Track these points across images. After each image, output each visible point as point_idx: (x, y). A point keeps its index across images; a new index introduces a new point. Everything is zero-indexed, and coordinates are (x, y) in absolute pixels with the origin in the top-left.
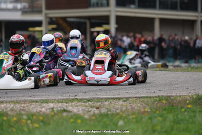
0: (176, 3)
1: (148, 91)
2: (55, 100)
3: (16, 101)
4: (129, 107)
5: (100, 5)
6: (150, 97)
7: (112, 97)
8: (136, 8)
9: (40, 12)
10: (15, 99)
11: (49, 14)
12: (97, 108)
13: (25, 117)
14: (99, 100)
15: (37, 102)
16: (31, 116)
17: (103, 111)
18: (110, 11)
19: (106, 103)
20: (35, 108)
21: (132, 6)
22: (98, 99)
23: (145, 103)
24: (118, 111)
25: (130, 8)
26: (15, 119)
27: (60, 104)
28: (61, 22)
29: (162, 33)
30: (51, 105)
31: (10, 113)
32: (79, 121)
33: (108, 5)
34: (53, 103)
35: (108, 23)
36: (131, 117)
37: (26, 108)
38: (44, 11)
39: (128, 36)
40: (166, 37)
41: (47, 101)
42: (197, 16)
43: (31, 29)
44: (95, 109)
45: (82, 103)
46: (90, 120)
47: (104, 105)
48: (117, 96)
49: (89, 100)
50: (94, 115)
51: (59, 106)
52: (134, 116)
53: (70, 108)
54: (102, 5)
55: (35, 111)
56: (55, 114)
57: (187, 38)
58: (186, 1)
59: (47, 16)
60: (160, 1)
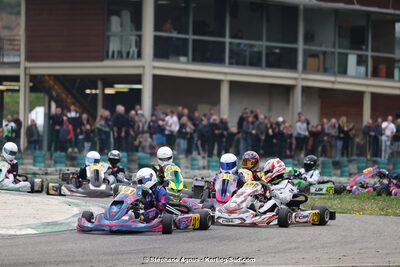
0: (260, 53)
5: (125, 55)
8: (188, 63)
9: (17, 65)
11: (30, 68)
18: (143, 67)
21: (182, 59)
25: (178, 62)
28: (51, 82)
33: (139, 56)
38: (24, 64)
42: (295, 79)
54: (128, 57)
57: (281, 119)
58: (277, 51)
59: (28, 71)
60: (231, 51)
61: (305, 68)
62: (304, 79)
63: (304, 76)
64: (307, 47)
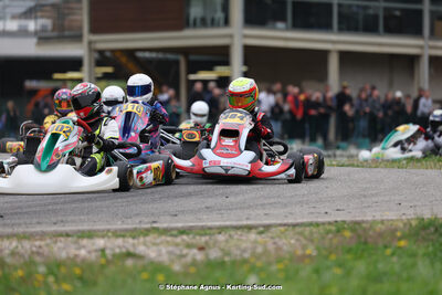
0: (376, 17)
1: (312, 210)
2: (109, 230)
3: (24, 233)
4: (271, 247)
5: (209, 22)
6: (318, 225)
7: (234, 223)
8: (287, 29)
9: (78, 38)
10: (20, 230)
11: (95, 42)
12: (201, 249)
13: (42, 269)
14: (204, 231)
15: (67, 235)
16: (55, 267)
17: (214, 254)
18: (231, 36)
19: (221, 237)
20: (63, 250)
21: (280, 25)
22: (203, 228)
23: (305, 238)
24: (246, 255)
25: (275, 28)
26: (20, 273)
27: (120, 241)
28: (124, 60)
29: (345, 83)
30: (101, 243)
31: (9, 260)
32: (161, 278)
33: (227, 22)
34: (103, 237)
35: (226, 62)
36: (274, 268)
37: (45, 250)
38: (87, 36)
39: (270, 91)
40: (352, 92)
41: (90, 235)
42: (421, 47)
43: (57, 76)
44: (195, 251)
45: (169, 239)
46: (186, 274)
47: (216, 242)
48: (245, 223)
49: (182, 231)
50: (194, 263)
51: (116, 245)
52: (280, 266)
53: (141, 249)
54: (214, 24)
55: (64, 255)
56: (108, 262)
57: (399, 94)
58: (398, 13)
59: (93, 46)
60: (340, 15)
61: (433, 34)
62: (431, 47)
63: (432, 43)
64: (434, 8)
